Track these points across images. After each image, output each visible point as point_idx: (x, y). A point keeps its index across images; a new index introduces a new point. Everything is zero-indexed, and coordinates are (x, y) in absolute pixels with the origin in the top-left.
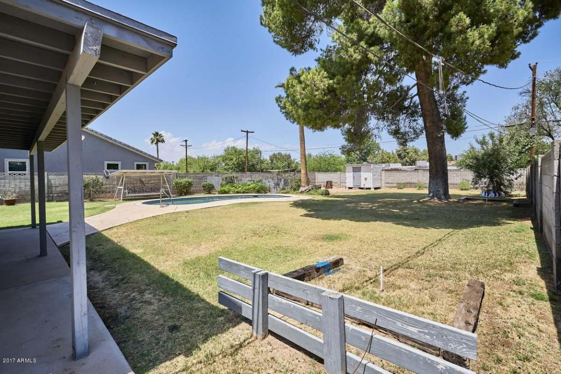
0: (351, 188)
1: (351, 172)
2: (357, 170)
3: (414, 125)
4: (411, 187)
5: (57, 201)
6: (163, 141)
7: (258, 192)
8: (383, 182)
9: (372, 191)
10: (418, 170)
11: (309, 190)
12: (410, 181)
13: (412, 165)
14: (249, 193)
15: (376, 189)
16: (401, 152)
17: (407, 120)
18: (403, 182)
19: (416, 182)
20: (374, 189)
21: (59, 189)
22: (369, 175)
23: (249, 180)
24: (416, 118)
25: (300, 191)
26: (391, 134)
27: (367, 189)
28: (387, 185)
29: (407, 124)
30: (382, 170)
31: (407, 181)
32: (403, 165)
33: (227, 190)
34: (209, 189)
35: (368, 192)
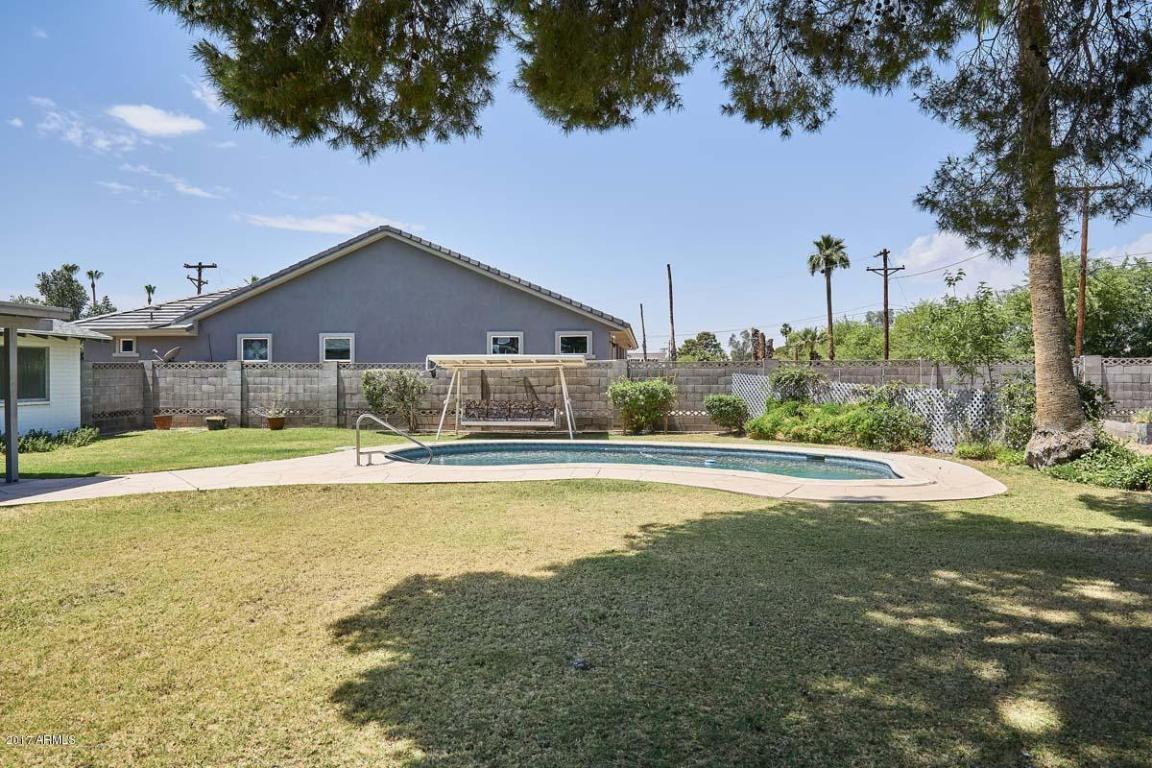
6: (845, 262)
21: (357, 400)
25: (1026, 453)
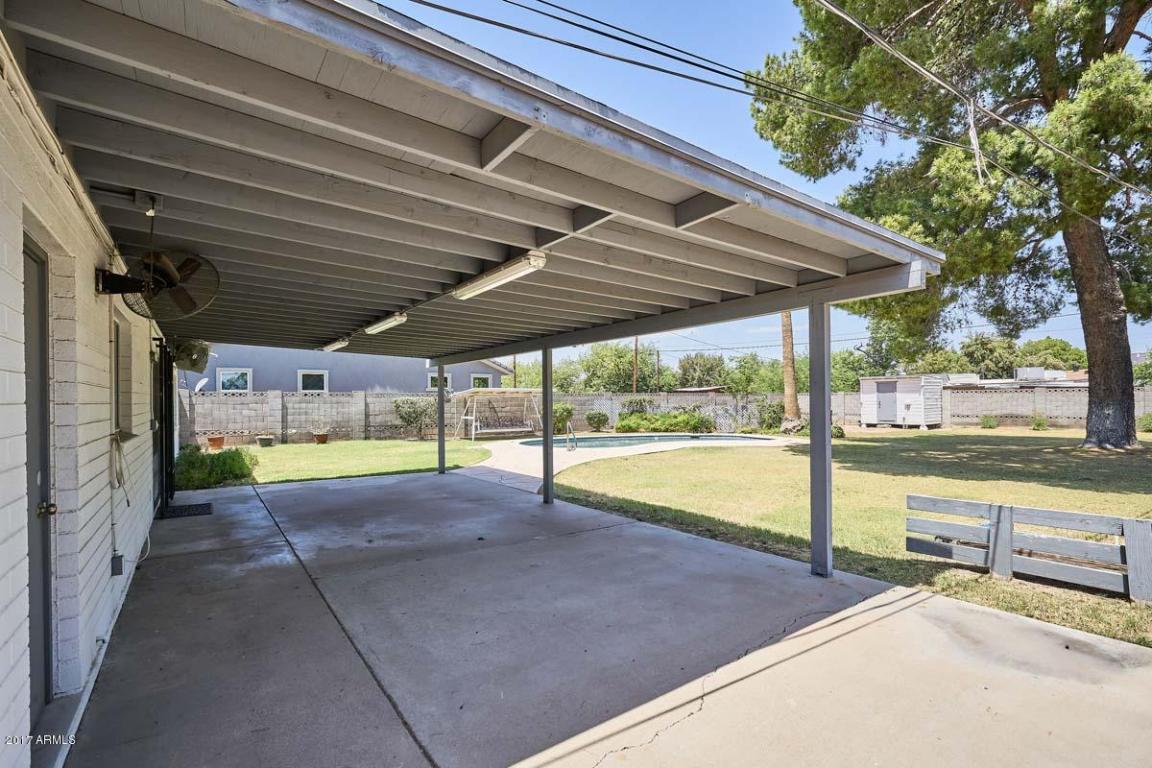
0: (874, 426)
1: (873, 393)
2: (887, 388)
3: (1038, 296)
4: (1016, 425)
5: (377, 439)
7: (695, 429)
8: (947, 414)
9: (924, 431)
10: (1034, 387)
11: (803, 427)
12: (1014, 412)
13: (1001, 377)
14: (678, 431)
15: (930, 427)
16: (973, 348)
17: (1022, 286)
18: (994, 413)
19: (1030, 413)
20: (926, 428)
21: (379, 419)
22: (917, 400)
23: (675, 408)
24: (1045, 281)
25: (782, 429)
26: (984, 315)
27: (911, 427)
28: (957, 420)
29: (1021, 293)
30: (944, 388)
31: (1005, 412)
32: (981, 378)
33: (634, 426)
34: (598, 422)
35: (913, 433)
